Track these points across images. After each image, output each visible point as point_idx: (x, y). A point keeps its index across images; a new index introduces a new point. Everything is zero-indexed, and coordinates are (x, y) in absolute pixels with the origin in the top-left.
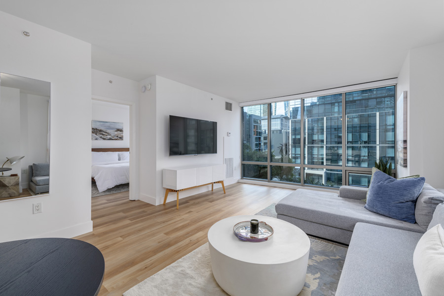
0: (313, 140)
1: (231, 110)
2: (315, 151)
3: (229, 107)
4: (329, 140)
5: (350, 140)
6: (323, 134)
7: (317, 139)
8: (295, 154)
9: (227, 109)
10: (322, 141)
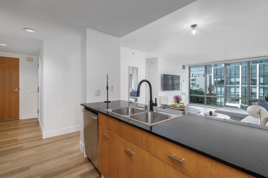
0: (231, 82)
1: (185, 69)
2: (233, 90)
3: (184, 67)
4: (244, 82)
5: (262, 82)
6: (239, 78)
7: (234, 81)
8: (216, 92)
9: (183, 68)
10: (238, 83)
